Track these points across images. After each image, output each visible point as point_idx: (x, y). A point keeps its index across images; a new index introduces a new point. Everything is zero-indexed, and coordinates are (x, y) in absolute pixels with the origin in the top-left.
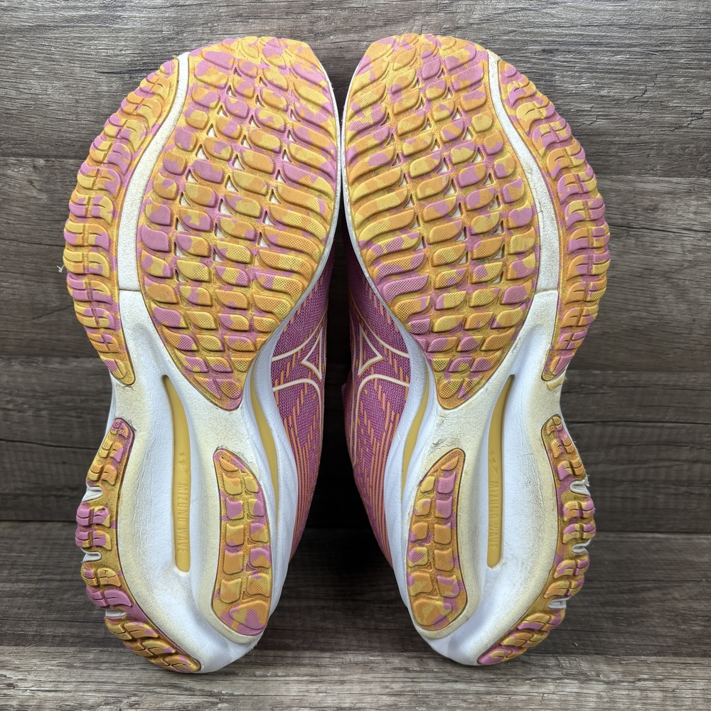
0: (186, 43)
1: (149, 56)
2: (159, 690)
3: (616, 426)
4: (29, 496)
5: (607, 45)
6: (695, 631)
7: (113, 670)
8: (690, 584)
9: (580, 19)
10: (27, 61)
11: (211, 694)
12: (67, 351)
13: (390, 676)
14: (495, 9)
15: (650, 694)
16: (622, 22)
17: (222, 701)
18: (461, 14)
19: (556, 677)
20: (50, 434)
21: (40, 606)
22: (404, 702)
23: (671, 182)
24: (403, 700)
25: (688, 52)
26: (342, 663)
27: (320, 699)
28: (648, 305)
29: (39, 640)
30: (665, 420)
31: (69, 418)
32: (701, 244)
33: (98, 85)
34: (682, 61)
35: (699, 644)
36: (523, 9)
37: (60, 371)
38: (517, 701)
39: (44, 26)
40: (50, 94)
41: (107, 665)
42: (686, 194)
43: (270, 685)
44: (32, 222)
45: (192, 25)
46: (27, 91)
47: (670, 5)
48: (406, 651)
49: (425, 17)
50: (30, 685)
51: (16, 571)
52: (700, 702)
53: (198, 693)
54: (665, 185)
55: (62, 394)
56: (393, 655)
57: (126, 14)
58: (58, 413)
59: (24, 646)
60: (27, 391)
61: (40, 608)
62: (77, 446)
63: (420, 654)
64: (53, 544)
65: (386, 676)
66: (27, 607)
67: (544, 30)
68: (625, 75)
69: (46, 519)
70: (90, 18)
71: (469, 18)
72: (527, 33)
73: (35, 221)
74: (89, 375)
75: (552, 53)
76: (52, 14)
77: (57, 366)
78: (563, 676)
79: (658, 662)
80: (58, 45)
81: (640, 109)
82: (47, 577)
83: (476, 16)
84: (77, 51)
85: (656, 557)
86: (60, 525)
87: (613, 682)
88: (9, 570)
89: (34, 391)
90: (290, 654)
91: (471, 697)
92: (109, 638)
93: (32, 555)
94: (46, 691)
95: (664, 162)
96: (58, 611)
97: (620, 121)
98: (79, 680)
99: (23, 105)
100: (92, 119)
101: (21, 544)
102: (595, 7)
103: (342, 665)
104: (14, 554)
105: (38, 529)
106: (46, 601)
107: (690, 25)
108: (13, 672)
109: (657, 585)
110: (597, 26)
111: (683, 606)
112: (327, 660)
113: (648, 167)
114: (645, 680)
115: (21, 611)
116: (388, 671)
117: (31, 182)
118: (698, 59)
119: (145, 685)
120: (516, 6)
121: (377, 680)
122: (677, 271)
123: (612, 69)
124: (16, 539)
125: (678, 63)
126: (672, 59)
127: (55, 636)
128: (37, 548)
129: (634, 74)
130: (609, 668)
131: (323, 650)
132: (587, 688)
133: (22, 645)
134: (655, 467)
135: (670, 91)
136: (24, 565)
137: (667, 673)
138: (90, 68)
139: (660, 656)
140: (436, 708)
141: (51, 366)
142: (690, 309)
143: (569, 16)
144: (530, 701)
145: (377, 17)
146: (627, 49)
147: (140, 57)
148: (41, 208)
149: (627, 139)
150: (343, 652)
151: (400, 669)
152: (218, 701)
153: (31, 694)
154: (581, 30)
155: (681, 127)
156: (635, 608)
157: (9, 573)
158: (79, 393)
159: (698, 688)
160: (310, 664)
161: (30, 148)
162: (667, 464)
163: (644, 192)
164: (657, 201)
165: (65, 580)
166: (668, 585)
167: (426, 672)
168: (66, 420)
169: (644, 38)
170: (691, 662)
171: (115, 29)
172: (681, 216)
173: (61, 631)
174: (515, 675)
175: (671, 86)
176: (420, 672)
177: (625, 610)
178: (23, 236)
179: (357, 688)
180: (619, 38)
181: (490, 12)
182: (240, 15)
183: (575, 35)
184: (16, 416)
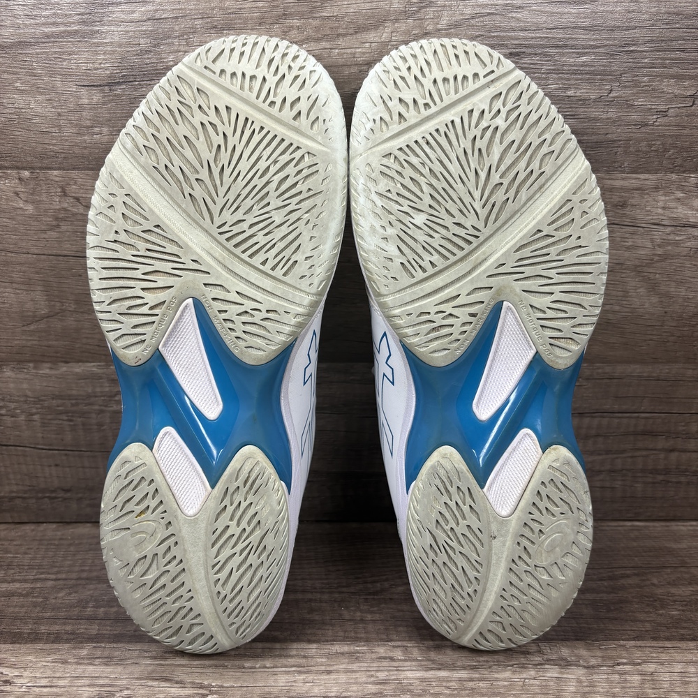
0: (164, 55)
1: (128, 69)
2: (150, 683)
3: (592, 417)
4: (24, 498)
5: (573, 47)
6: (673, 616)
7: (106, 664)
8: (669, 570)
9: (546, 22)
10: (10, 77)
11: (201, 687)
12: (57, 357)
13: (375, 665)
14: (462, 14)
15: (629, 678)
16: (586, 24)
17: (212, 693)
18: (429, 20)
19: (537, 662)
20: (43, 437)
21: (35, 605)
22: (389, 690)
23: (639, 179)
24: (388, 688)
25: (651, 51)
26: (329, 654)
27: (306, 689)
28: (620, 298)
29: (34, 638)
30: (641, 411)
31: (61, 422)
32: (670, 238)
33: (79, 98)
34: (646, 61)
35: (677, 628)
36: (489, 14)
37: (50, 376)
38: (499, 687)
39: (25, 42)
40: (33, 108)
41: (100, 660)
42: (654, 190)
43: (259, 676)
44: (19, 232)
45: (169, 37)
46: (10, 106)
47: (633, 6)
48: (391, 641)
49: (394, 24)
50: (26, 681)
51: (12, 571)
52: (678, 685)
53: (189, 686)
54: (633, 181)
55: (53, 399)
56: (378, 645)
57: (104, 29)
58: (49, 417)
59: (20, 644)
60: (18, 396)
61: (35, 607)
62: (69, 449)
63: (405, 643)
64: (48, 544)
65: (372, 665)
66: (23, 606)
67: (510, 34)
68: (590, 75)
69: (41, 521)
70: (69, 34)
71: (438, 24)
72: (494, 37)
73: (22, 231)
74: (79, 379)
75: (519, 56)
76: (33, 30)
77: (47, 371)
78: (544, 662)
79: (636, 647)
80: (39, 60)
81: (607, 108)
82: (43, 576)
83: (444, 21)
84: (57, 66)
85: (635, 544)
86: (54, 526)
87: (593, 667)
88: (4, 570)
89: (26, 396)
90: (278, 646)
91: (454, 683)
92: (102, 634)
93: (27, 556)
94: (42, 687)
95: (632, 159)
96: (53, 610)
97: (587, 120)
98: (73, 675)
99: (7, 119)
100: (75, 131)
101: (17, 545)
102: (559, 10)
103: (329, 656)
104: (9, 555)
105: (33, 530)
106: (41, 600)
107: (653, 25)
108: (9, 669)
109: (635, 572)
110: (561, 28)
111: (662, 591)
112: (314, 650)
113: (616, 165)
114: (624, 664)
115: (17, 610)
116: (373, 660)
117: (17, 194)
118: (661, 59)
119: (137, 679)
120: (482, 12)
121: (362, 669)
122: (647, 265)
123: (578, 70)
124: (11, 540)
125: (642, 63)
126: (636, 58)
127: (49, 634)
128: (31, 549)
129: (599, 74)
130: (589, 653)
131: (309, 641)
132: (568, 673)
133: (18, 643)
134: (632, 457)
135: (635, 90)
136: (19, 565)
137: (646, 657)
138: (71, 81)
139: (638, 640)
140: (420, 695)
141: (41, 372)
142: (662, 302)
143: (535, 20)
144: (512, 686)
145: (347, 25)
146: (592, 50)
147: (119, 69)
148: (28, 219)
149: (594, 138)
150: (329, 643)
151: (385, 658)
152: (208, 692)
153: (26, 690)
154: (547, 33)
155: (647, 125)
156: (614, 595)
157: (5, 574)
158: (70, 397)
159: (676, 671)
160: (298, 656)
161: (16, 161)
162: (644, 453)
163: (613, 188)
164: (626, 197)
165: (59, 579)
166: (648, 571)
167: (410, 660)
168: (58, 424)
169: (607, 39)
170: (669, 646)
171: (94, 43)
172: (649, 211)
173: (56, 628)
174: (497, 662)
175: (636, 85)
176: (405, 660)
177: (604, 596)
178: (11, 246)
179: (343, 678)
180: (584, 40)
181: (457, 17)
182: (215, 27)
183: (541, 37)
184: (9, 421)
